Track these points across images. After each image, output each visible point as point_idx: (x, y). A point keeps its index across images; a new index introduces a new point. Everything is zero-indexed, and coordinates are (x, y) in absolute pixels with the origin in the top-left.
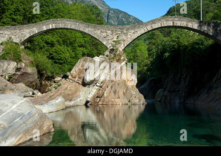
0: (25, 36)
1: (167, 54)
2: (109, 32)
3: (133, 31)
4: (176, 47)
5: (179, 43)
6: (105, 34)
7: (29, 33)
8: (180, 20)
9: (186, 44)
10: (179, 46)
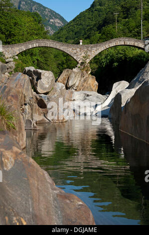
0: (16, 52)
1: (116, 64)
2: (78, 49)
3: (95, 49)
4: (123, 58)
5: (125, 55)
6: (75, 51)
7: (19, 50)
8: (129, 41)
9: (131, 56)
10: (126, 58)
